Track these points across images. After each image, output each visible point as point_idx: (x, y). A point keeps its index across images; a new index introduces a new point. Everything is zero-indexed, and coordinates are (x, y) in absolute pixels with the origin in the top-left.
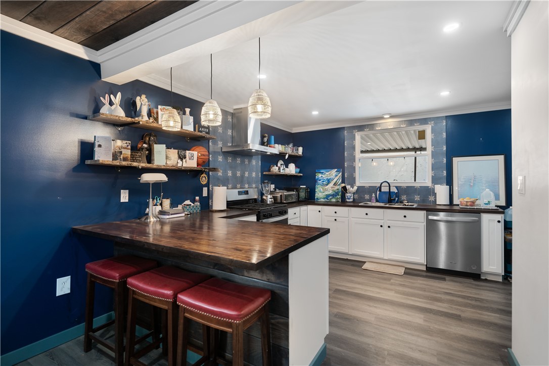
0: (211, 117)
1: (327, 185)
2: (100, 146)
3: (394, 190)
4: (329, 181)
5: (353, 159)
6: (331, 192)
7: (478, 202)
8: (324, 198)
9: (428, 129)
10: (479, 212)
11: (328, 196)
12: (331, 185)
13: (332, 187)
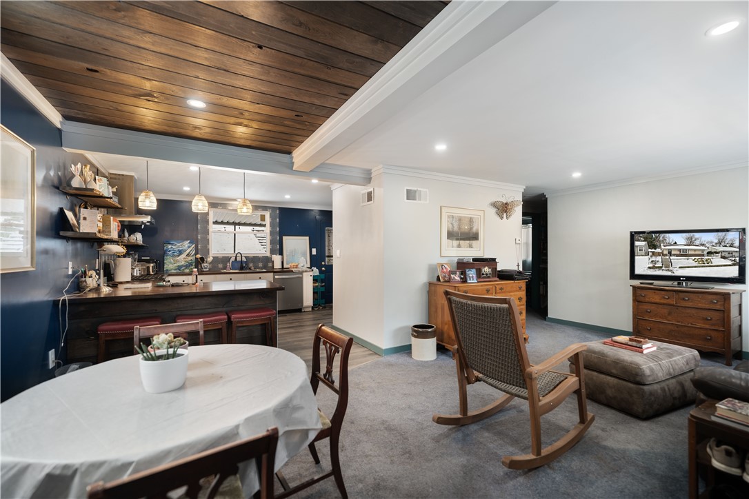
0: (200, 207)
1: (178, 256)
2: (85, 219)
3: (244, 259)
4: (181, 252)
5: (207, 232)
6: (183, 263)
7: (299, 266)
8: (175, 270)
9: (267, 215)
10: (301, 273)
11: (179, 268)
12: (184, 256)
13: (184, 258)
